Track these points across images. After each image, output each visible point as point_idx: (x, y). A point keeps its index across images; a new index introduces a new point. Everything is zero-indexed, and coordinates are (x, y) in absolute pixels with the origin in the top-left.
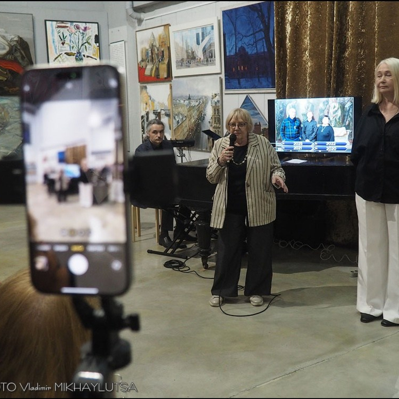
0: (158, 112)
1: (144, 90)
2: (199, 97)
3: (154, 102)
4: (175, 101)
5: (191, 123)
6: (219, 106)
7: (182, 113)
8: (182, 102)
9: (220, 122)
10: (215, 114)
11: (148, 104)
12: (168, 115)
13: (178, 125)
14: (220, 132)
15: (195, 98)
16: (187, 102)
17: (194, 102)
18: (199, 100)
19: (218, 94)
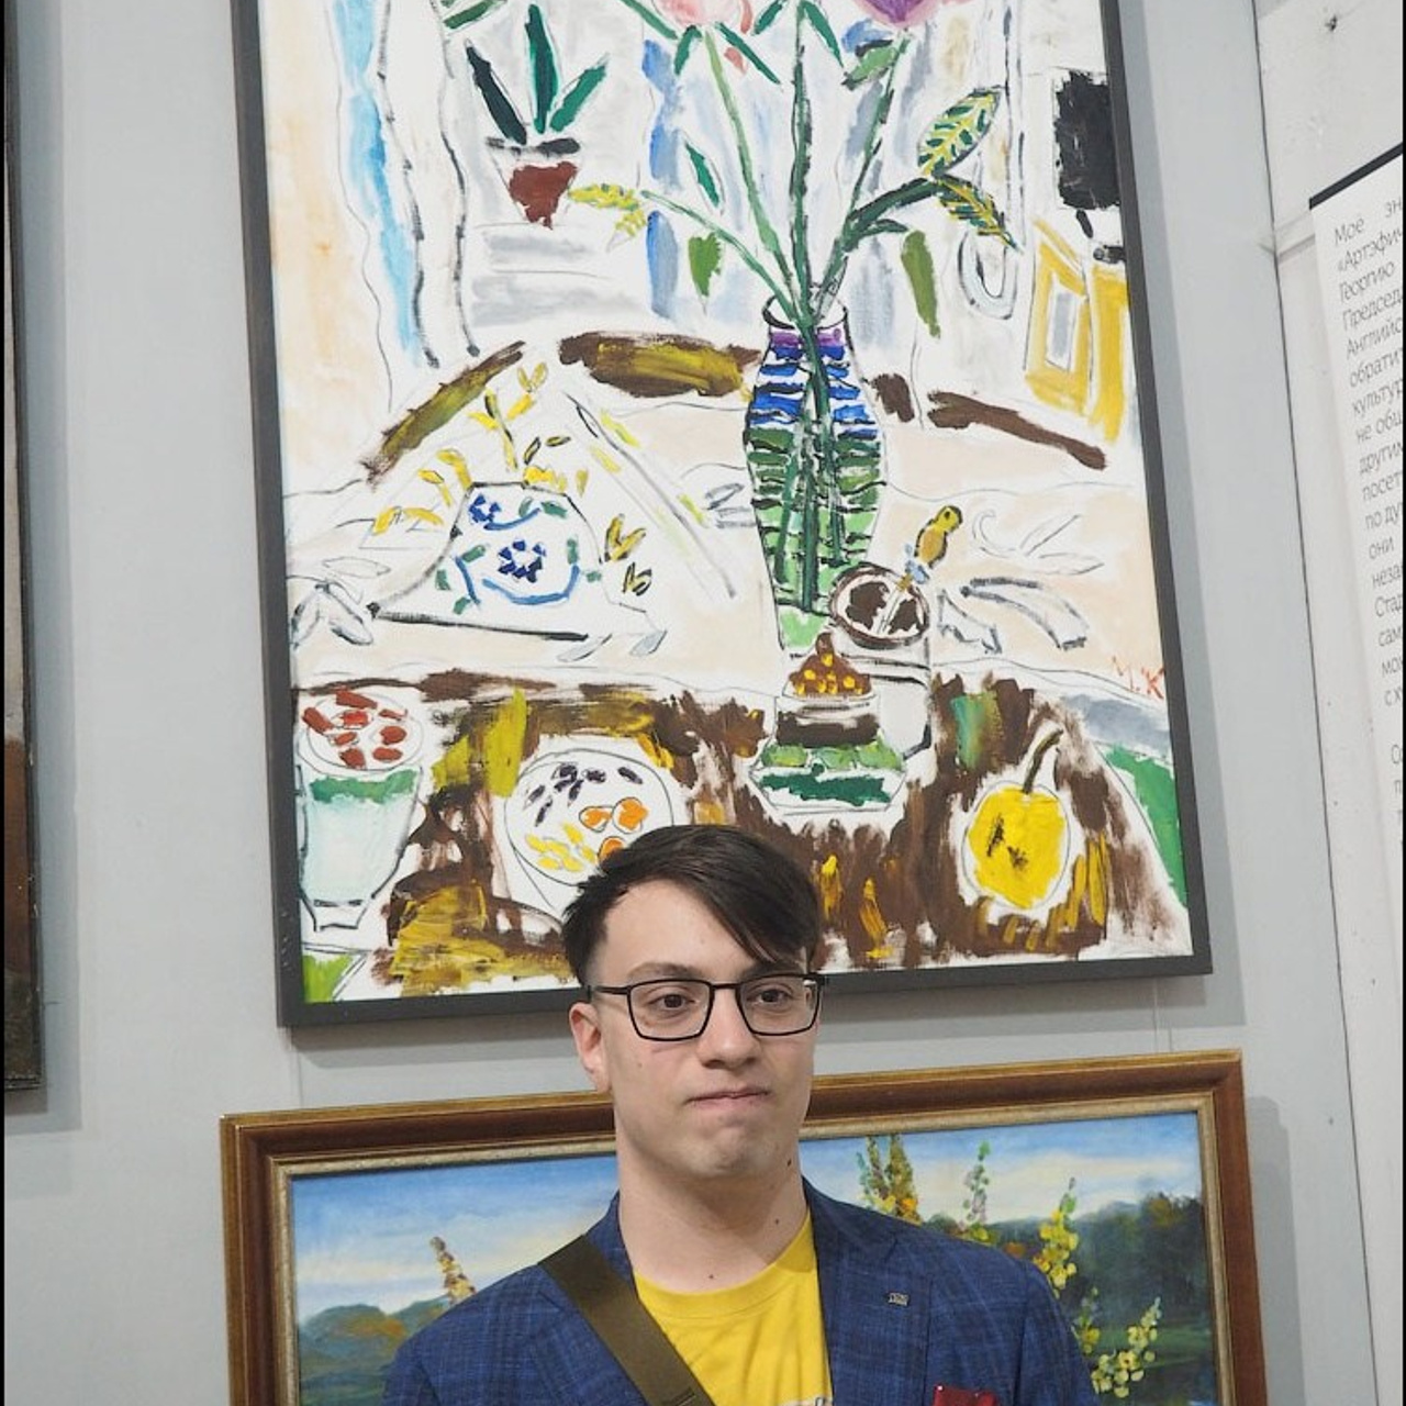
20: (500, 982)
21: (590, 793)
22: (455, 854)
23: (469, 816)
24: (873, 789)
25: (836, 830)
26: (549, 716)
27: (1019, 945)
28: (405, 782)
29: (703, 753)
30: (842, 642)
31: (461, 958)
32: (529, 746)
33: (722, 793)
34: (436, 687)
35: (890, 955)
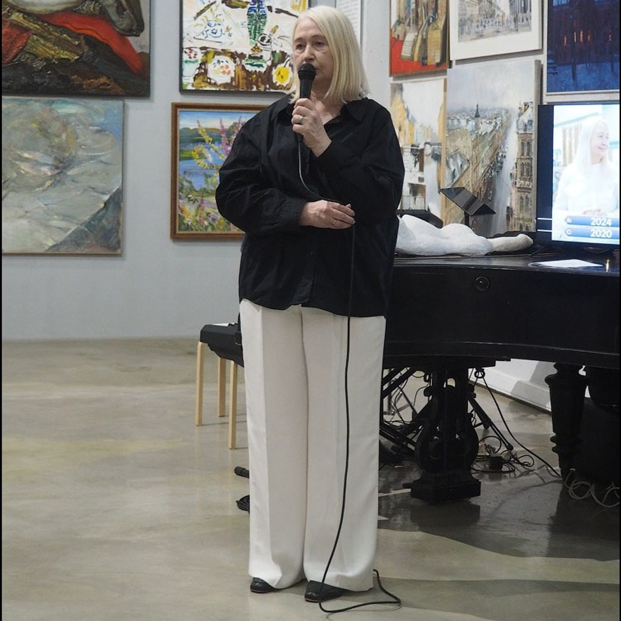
0: (419, 148)
1: (397, 93)
2: (496, 112)
3: (413, 125)
4: (450, 121)
5: (477, 177)
6: (531, 134)
7: (462, 153)
8: (463, 122)
9: (531, 175)
10: (523, 154)
11: (403, 129)
12: (437, 157)
13: (453, 181)
14: (530, 202)
15: (486, 114)
16: (472, 123)
17: (485, 123)
18: (495, 118)
19: (532, 102)
20: (208, 88)
21: (222, 64)
22: (203, 71)
23: (205, 67)
24: (261, 66)
25: (256, 71)
26: (217, 53)
27: (281, 89)
28: (197, 61)
29: (237, 59)
30: (259, 45)
31: (203, 85)
32: (214, 57)
33: (240, 65)
34: (202, 49)
35: (262, 89)
